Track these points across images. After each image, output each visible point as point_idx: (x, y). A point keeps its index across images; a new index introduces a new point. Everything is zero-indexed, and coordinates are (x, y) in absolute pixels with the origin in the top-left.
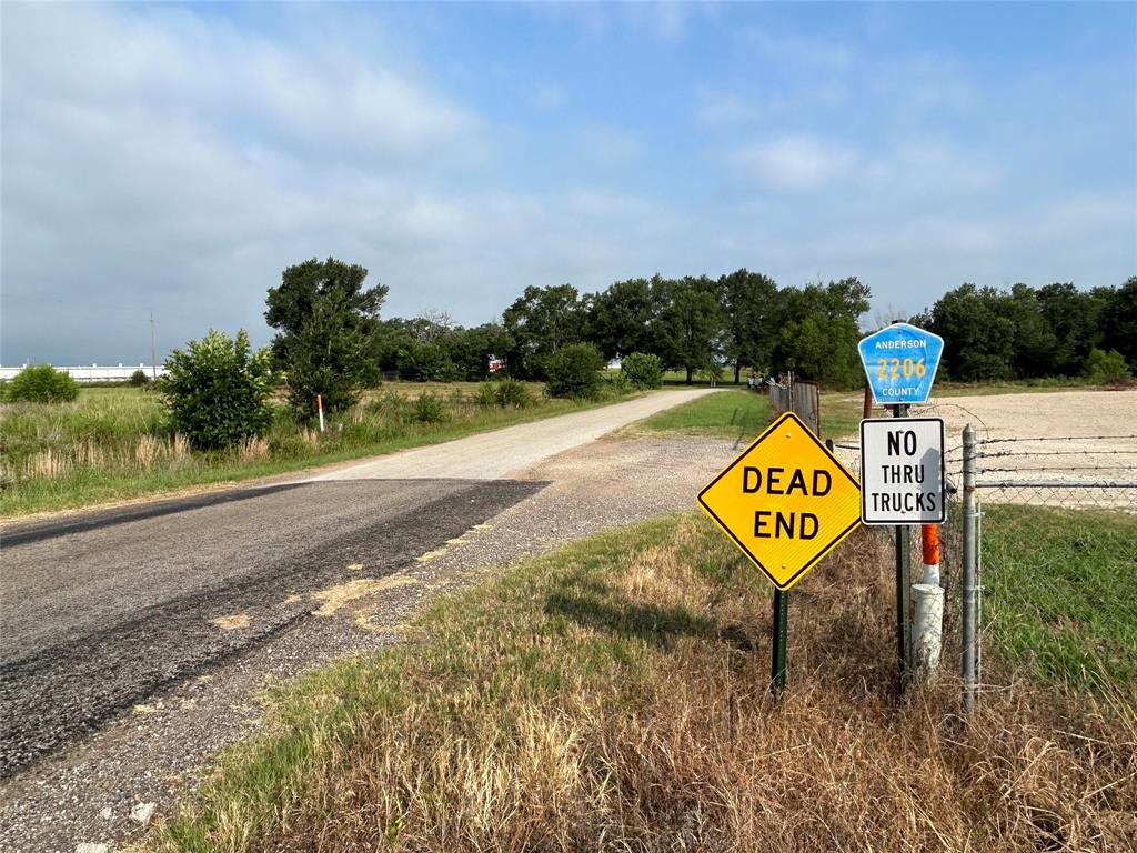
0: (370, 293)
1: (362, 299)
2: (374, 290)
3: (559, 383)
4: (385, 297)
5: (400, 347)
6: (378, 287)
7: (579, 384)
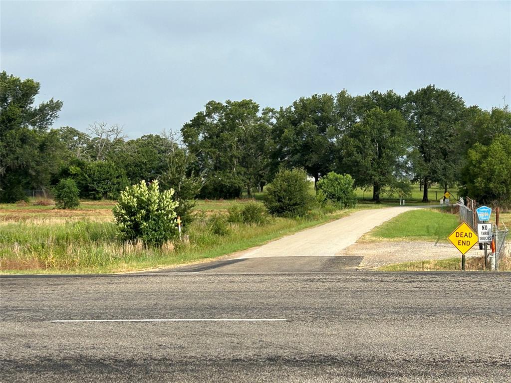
0: (43, 108)
1: (34, 114)
2: (47, 105)
3: (277, 204)
4: (59, 113)
5: (71, 163)
6: (51, 101)
7: (295, 204)
